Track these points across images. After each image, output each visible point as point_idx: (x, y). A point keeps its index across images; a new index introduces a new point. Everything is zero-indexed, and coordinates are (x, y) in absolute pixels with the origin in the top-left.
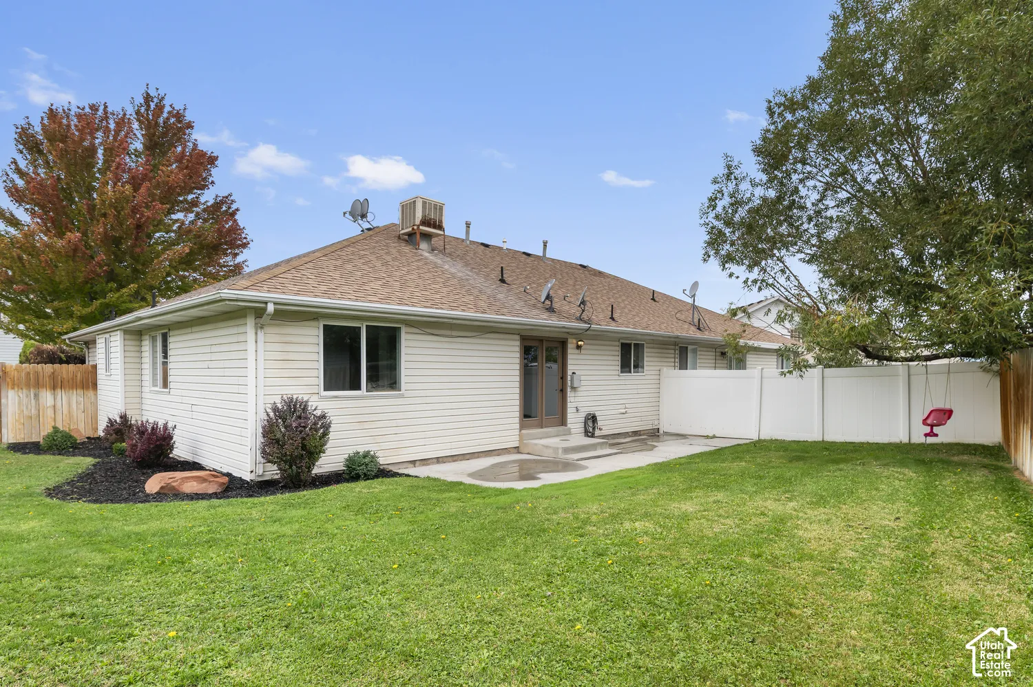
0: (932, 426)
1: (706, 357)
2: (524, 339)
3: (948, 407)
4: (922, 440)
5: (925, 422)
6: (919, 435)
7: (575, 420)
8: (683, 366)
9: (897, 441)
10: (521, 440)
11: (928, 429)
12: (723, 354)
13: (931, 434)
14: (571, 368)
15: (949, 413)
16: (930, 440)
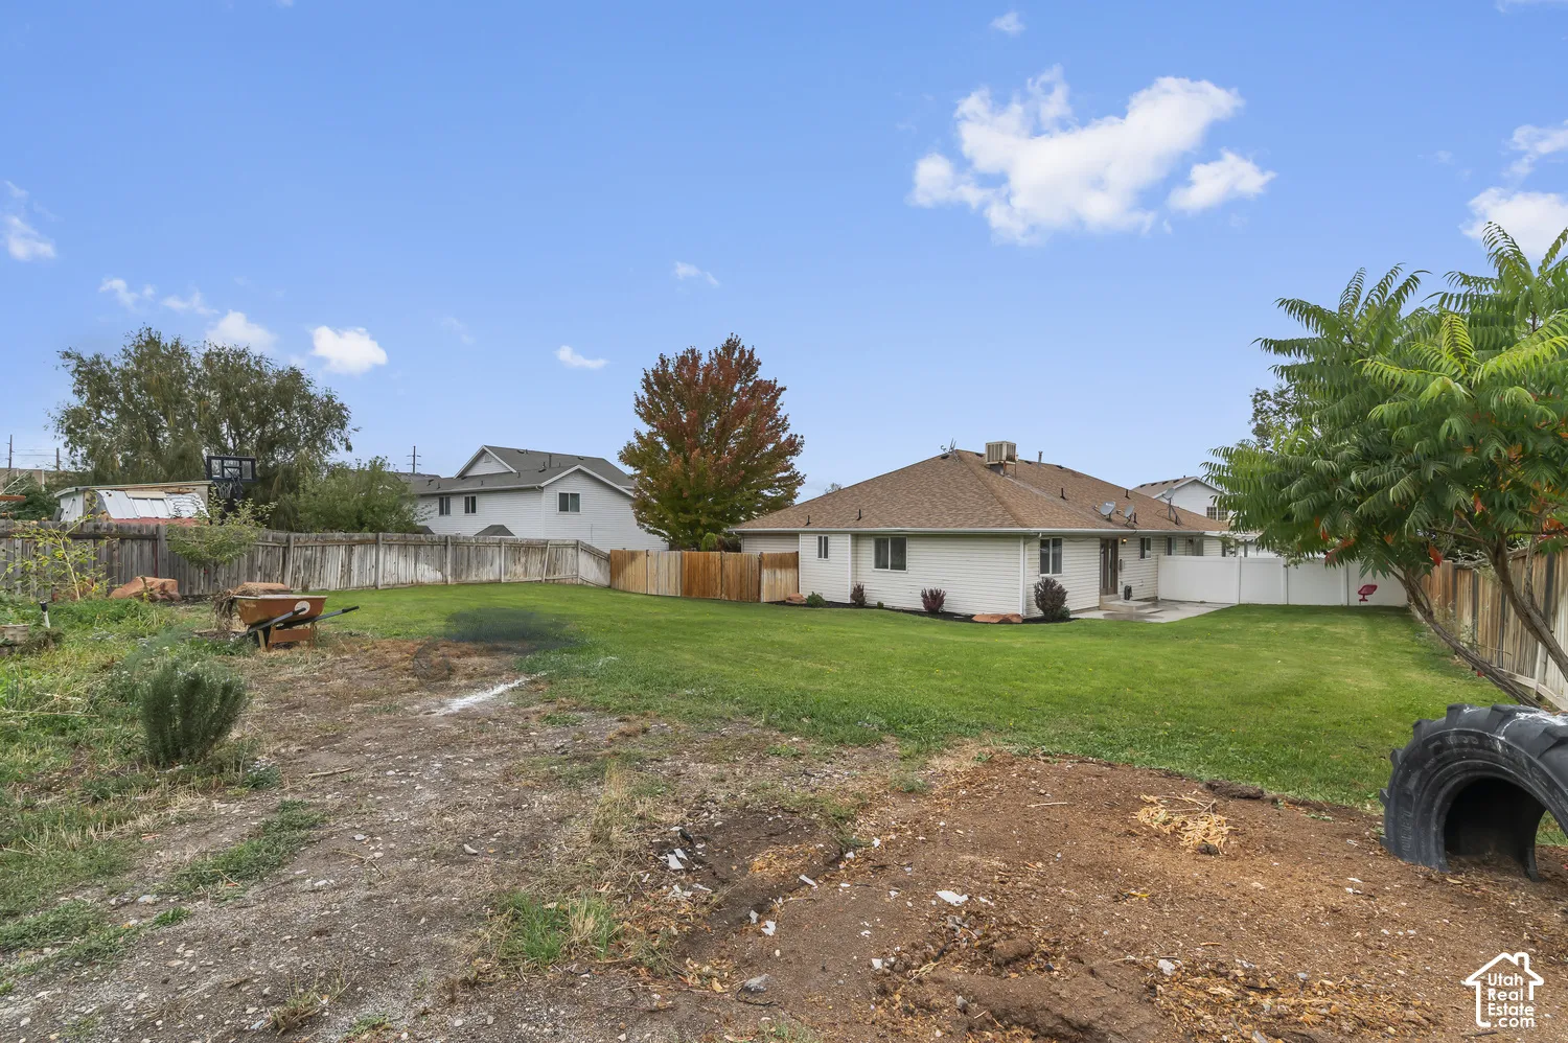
0: (1364, 595)
1: (1180, 545)
2: (1102, 539)
3: (1374, 584)
4: (1358, 604)
5: (1360, 593)
6: (1355, 601)
7: (1121, 590)
8: (1170, 554)
9: (1339, 604)
10: (1100, 602)
11: (1362, 597)
12: (1191, 541)
13: (1364, 600)
14: (1120, 557)
15: (1374, 588)
16: (1363, 603)
